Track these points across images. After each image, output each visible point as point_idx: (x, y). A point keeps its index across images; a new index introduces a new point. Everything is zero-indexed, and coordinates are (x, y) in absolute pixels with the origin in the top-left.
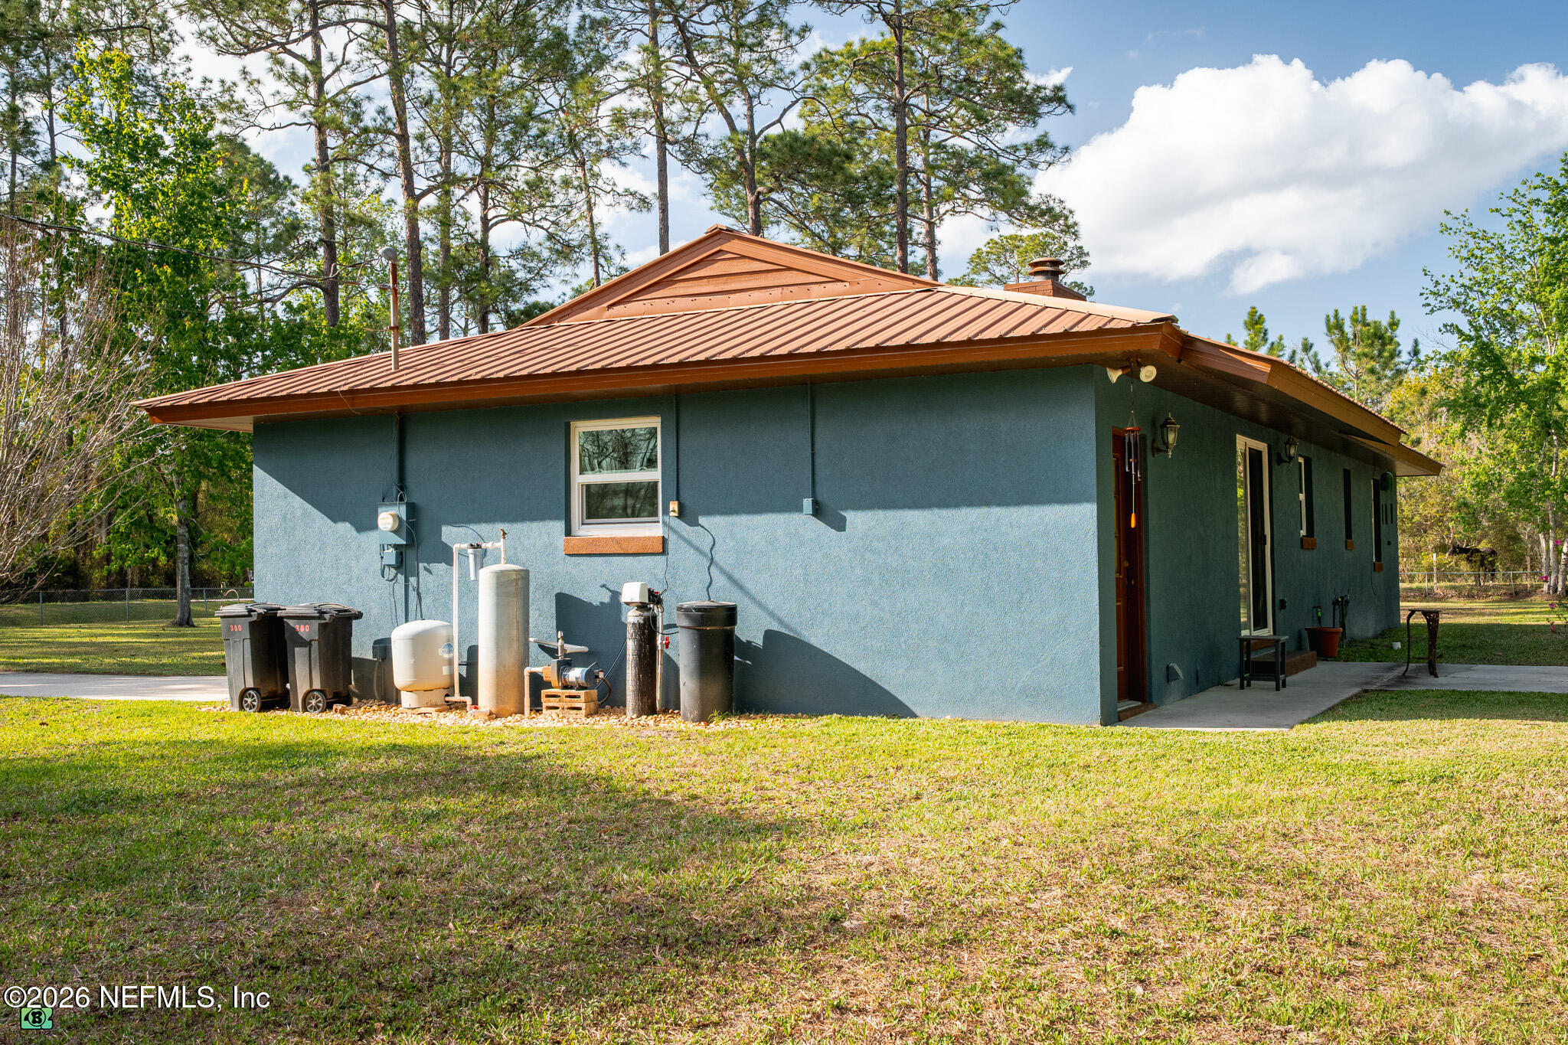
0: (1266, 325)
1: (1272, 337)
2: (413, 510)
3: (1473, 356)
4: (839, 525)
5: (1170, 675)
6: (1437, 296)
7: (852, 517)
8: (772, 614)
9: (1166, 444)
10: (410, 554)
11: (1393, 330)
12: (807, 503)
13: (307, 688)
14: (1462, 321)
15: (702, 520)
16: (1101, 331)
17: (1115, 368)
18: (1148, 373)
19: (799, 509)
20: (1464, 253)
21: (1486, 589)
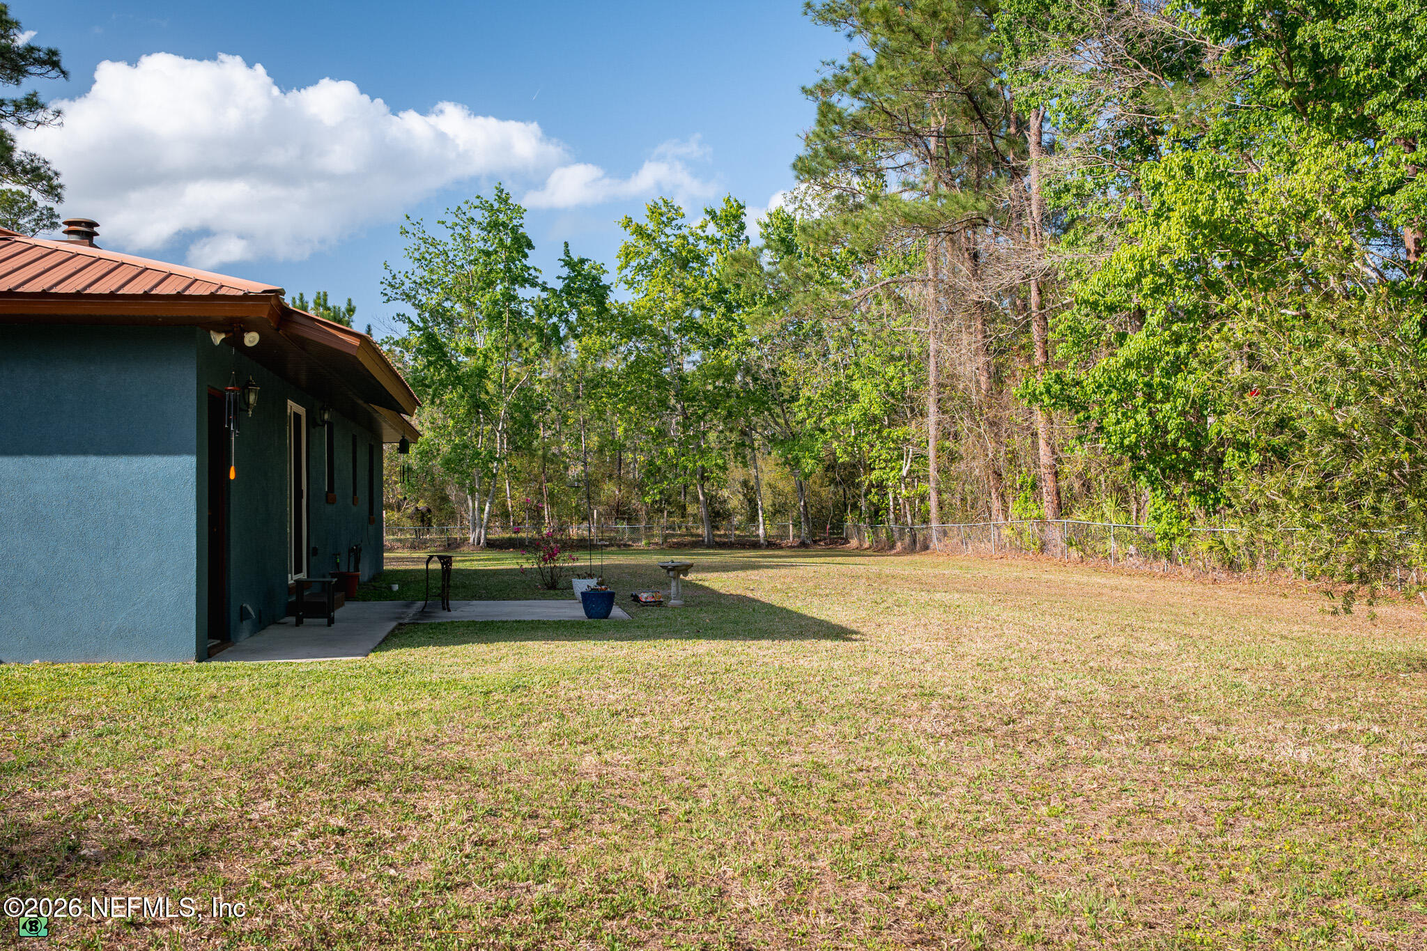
3: (421, 344)
5: (243, 614)
6: (394, 288)
9: (248, 404)
11: (350, 316)
14: (413, 314)
16: (213, 296)
17: (219, 332)
18: (251, 339)
20: (417, 255)
21: (425, 542)
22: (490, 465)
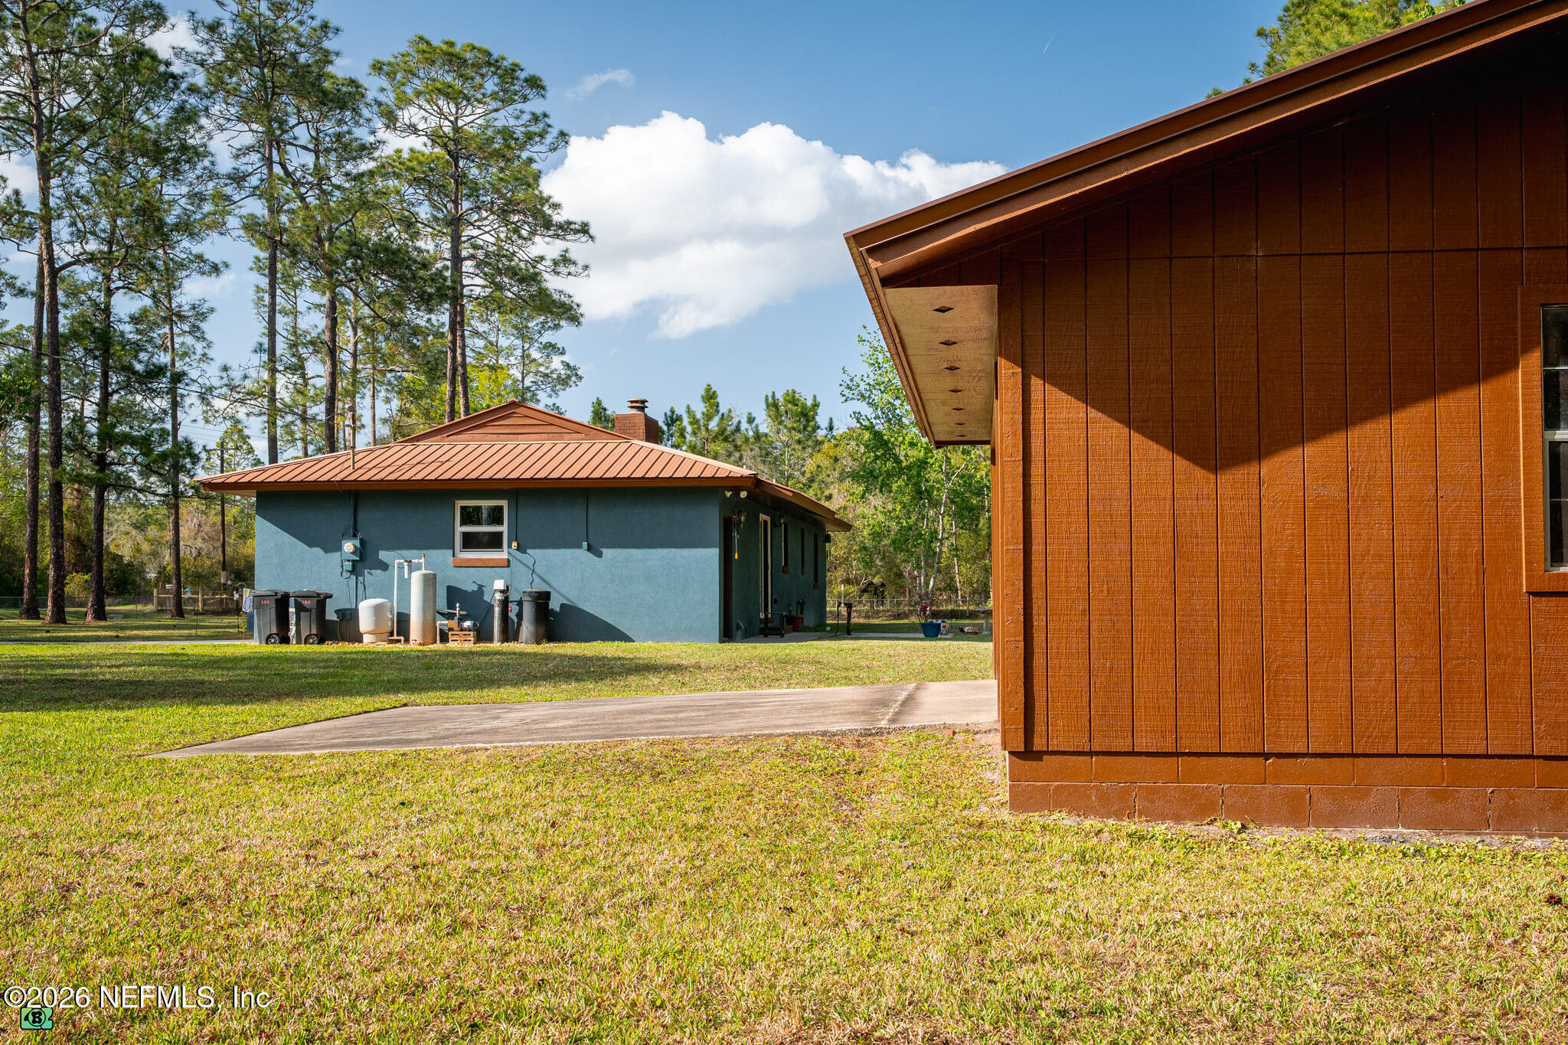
0: (719, 400)
1: (723, 409)
2: (362, 542)
4: (599, 555)
5: (738, 627)
6: (850, 390)
7: (604, 551)
8: (564, 596)
9: (742, 520)
10: (359, 565)
11: (815, 410)
12: (585, 544)
13: (308, 633)
15: (529, 551)
17: (729, 491)
18: (743, 494)
19: (580, 547)
21: (878, 612)
22: (933, 545)
